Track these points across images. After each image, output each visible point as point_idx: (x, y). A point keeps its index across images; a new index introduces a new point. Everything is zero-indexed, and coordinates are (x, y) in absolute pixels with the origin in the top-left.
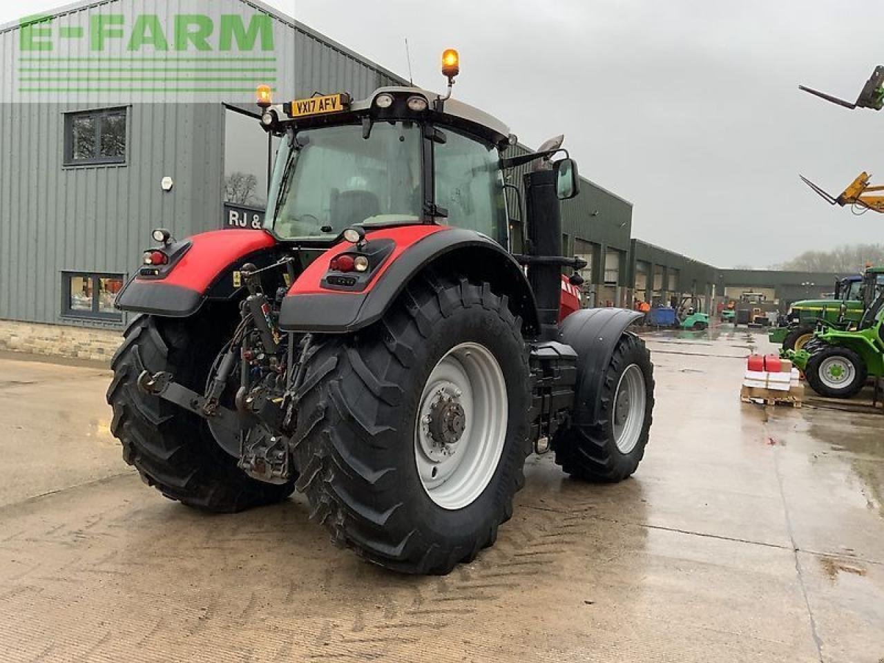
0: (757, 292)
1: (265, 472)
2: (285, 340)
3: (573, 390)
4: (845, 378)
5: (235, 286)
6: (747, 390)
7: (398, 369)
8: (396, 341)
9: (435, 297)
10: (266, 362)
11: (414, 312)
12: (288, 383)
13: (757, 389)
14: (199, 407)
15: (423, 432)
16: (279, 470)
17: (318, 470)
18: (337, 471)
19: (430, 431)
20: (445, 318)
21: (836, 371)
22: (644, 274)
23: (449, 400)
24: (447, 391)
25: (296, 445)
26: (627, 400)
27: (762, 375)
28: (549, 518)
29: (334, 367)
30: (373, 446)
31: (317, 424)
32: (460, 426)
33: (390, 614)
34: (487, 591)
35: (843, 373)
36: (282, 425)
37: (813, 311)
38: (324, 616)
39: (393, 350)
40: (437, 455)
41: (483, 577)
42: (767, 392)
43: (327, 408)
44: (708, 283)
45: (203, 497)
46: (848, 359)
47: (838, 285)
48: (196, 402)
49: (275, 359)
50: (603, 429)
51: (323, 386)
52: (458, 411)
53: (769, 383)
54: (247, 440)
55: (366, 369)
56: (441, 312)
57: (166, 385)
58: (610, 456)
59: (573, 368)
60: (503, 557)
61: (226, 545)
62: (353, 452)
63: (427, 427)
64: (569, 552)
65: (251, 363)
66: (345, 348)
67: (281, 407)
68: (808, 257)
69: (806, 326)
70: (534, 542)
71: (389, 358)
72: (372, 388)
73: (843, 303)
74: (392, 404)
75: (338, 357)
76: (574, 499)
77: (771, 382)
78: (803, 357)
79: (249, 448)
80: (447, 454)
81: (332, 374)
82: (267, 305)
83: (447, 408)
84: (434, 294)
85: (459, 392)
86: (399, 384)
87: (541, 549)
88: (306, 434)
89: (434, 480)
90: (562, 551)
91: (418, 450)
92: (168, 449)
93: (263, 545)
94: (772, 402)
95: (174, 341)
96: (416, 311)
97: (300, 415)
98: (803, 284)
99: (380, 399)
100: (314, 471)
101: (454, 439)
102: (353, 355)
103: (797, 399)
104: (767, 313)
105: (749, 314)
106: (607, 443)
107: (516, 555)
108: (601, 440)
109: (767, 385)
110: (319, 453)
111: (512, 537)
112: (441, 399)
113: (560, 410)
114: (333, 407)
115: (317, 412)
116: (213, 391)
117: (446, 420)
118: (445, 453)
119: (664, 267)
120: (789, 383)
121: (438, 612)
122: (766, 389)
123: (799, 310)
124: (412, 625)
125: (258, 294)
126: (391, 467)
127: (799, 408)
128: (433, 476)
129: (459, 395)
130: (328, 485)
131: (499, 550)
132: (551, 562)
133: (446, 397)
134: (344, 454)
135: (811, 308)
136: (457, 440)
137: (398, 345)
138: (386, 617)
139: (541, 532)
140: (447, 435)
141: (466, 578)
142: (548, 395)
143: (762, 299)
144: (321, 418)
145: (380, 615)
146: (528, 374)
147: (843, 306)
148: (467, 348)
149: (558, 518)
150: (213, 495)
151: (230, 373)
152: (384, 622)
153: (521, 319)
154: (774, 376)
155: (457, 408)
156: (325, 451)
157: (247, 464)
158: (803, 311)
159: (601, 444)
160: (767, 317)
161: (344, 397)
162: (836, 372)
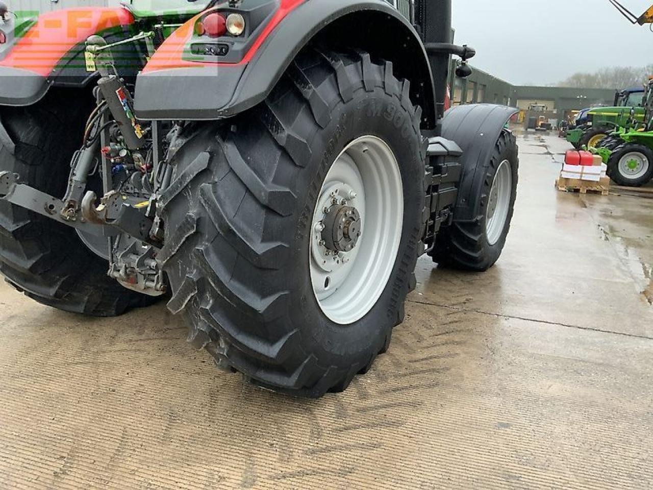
0: (540, 104)
1: (137, 283)
2: (148, 135)
3: (456, 187)
4: (639, 171)
5: (88, 69)
6: (564, 181)
7: (289, 169)
8: (286, 133)
9: (332, 75)
10: (129, 159)
11: (308, 93)
12: (155, 185)
13: (572, 179)
14: (55, 212)
15: (315, 241)
16: (153, 281)
17: (192, 294)
18: (215, 296)
19: (322, 239)
20: (344, 103)
21: (632, 164)
22: (459, 88)
23: (343, 203)
24: (341, 193)
25: (164, 262)
26: (496, 195)
27: (578, 168)
28: (432, 314)
29: (206, 166)
30: (261, 269)
31: (187, 238)
32: (355, 232)
33: (286, 456)
34: (391, 414)
35: (638, 166)
36: (149, 236)
37: (605, 116)
38: (208, 462)
39: (283, 143)
40: (330, 264)
41: (382, 393)
42: (581, 182)
43: (199, 220)
44: (505, 97)
45: (78, 303)
46: (643, 153)
47: (617, 96)
48: (52, 207)
49: (139, 155)
50: (479, 224)
51: (193, 189)
52: (353, 217)
53: (583, 175)
54: (115, 247)
55: (248, 168)
56: (339, 95)
57: (13, 186)
58: (482, 249)
59: (457, 164)
60: (398, 364)
61: (100, 359)
62: (236, 274)
63: (319, 235)
64: (463, 355)
65: (112, 161)
66: (219, 140)
67: (147, 215)
68: (577, 77)
69: (598, 128)
70: (425, 344)
71: (279, 153)
72: (256, 193)
73: (633, 109)
74: (283, 215)
75: (211, 153)
76: (450, 291)
77: (585, 173)
78: (605, 153)
79: (119, 255)
80: (340, 261)
81: (204, 174)
82: (123, 89)
83: (342, 213)
84: (331, 70)
85: (353, 194)
86: (290, 189)
87: (434, 352)
88: (176, 250)
89: (327, 290)
90: (457, 354)
91: (313, 265)
92: (29, 257)
93: (142, 355)
94: (584, 190)
95: (22, 136)
96: (310, 92)
97: (166, 225)
98: (578, 97)
99: (268, 209)
100: (188, 294)
101: (349, 246)
102: (230, 150)
103: (604, 188)
104: (549, 120)
105: (536, 121)
106: (481, 238)
107: (410, 362)
108: (476, 235)
109: (581, 176)
110: (193, 275)
111: (402, 339)
112: (334, 203)
113: (445, 208)
114: (207, 218)
115: (187, 224)
116: (71, 193)
117: (342, 227)
118: (338, 262)
119: (475, 83)
120: (599, 174)
121: (341, 448)
122: (580, 180)
123: (592, 115)
124: (315, 473)
125: (111, 76)
126: (283, 290)
127: (606, 195)
128: (326, 286)
129: (354, 197)
130: (206, 313)
131: (392, 355)
132: (448, 369)
133: (340, 199)
134: (224, 277)
135: (603, 113)
136: (352, 247)
137: (289, 136)
138: (281, 460)
139: (428, 331)
140: (342, 242)
141: (364, 396)
142: (436, 194)
143: (545, 109)
144: (192, 232)
145: (274, 456)
146: (424, 173)
147: (632, 111)
148: (364, 143)
149: (442, 313)
150: (88, 301)
151: (91, 171)
152: (280, 468)
153: (421, 110)
154: (587, 169)
155: (353, 213)
156: (200, 272)
157: (117, 273)
158: (596, 116)
159: (476, 238)
160: (549, 123)
161: (221, 207)
162: (631, 166)
